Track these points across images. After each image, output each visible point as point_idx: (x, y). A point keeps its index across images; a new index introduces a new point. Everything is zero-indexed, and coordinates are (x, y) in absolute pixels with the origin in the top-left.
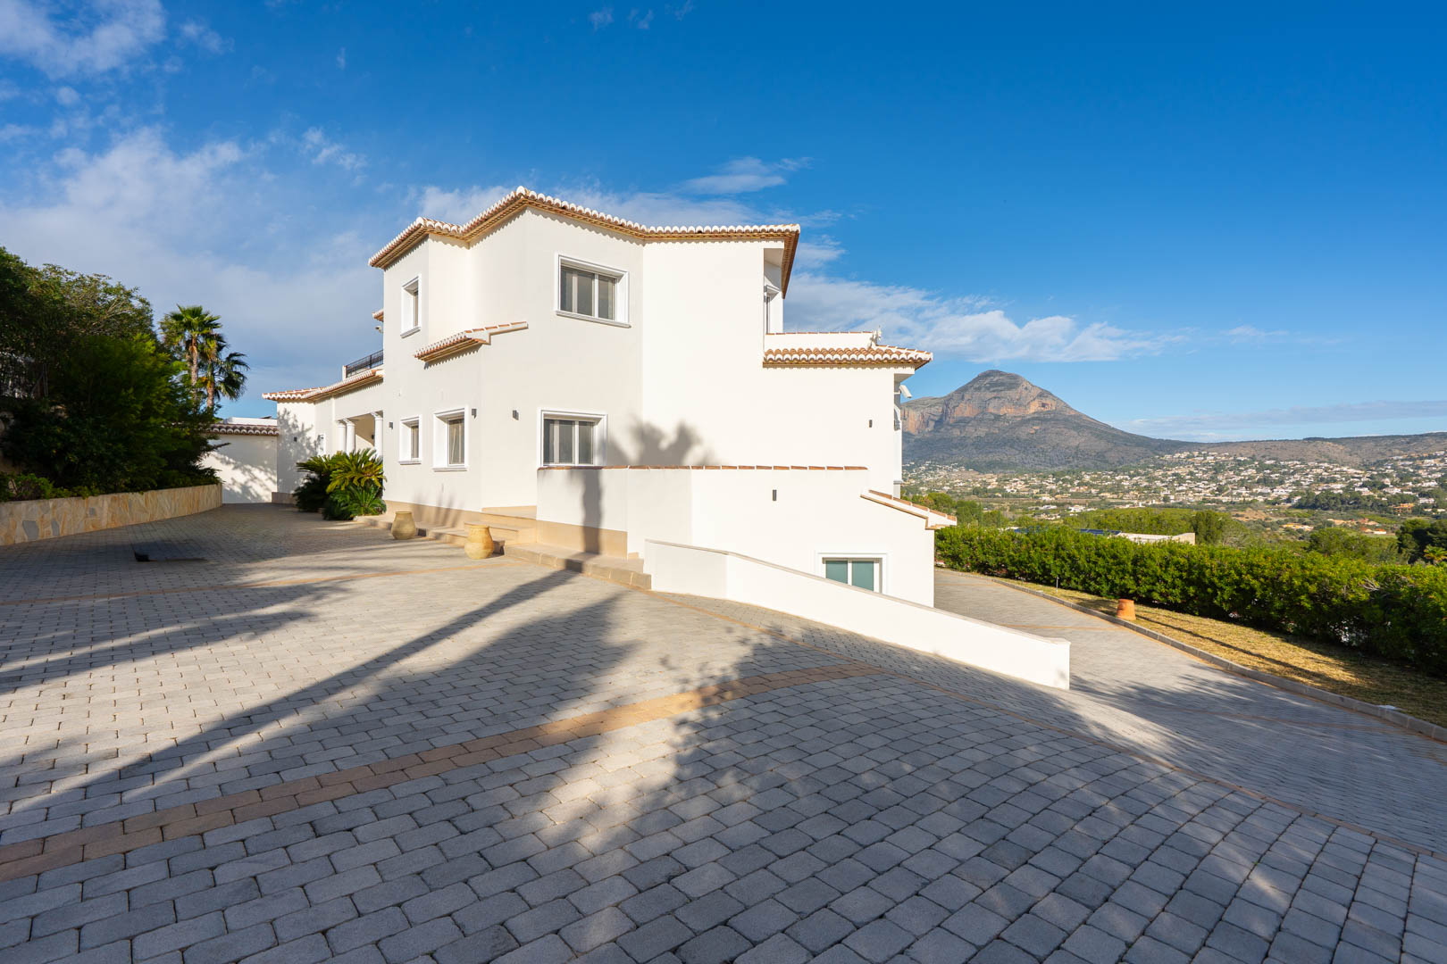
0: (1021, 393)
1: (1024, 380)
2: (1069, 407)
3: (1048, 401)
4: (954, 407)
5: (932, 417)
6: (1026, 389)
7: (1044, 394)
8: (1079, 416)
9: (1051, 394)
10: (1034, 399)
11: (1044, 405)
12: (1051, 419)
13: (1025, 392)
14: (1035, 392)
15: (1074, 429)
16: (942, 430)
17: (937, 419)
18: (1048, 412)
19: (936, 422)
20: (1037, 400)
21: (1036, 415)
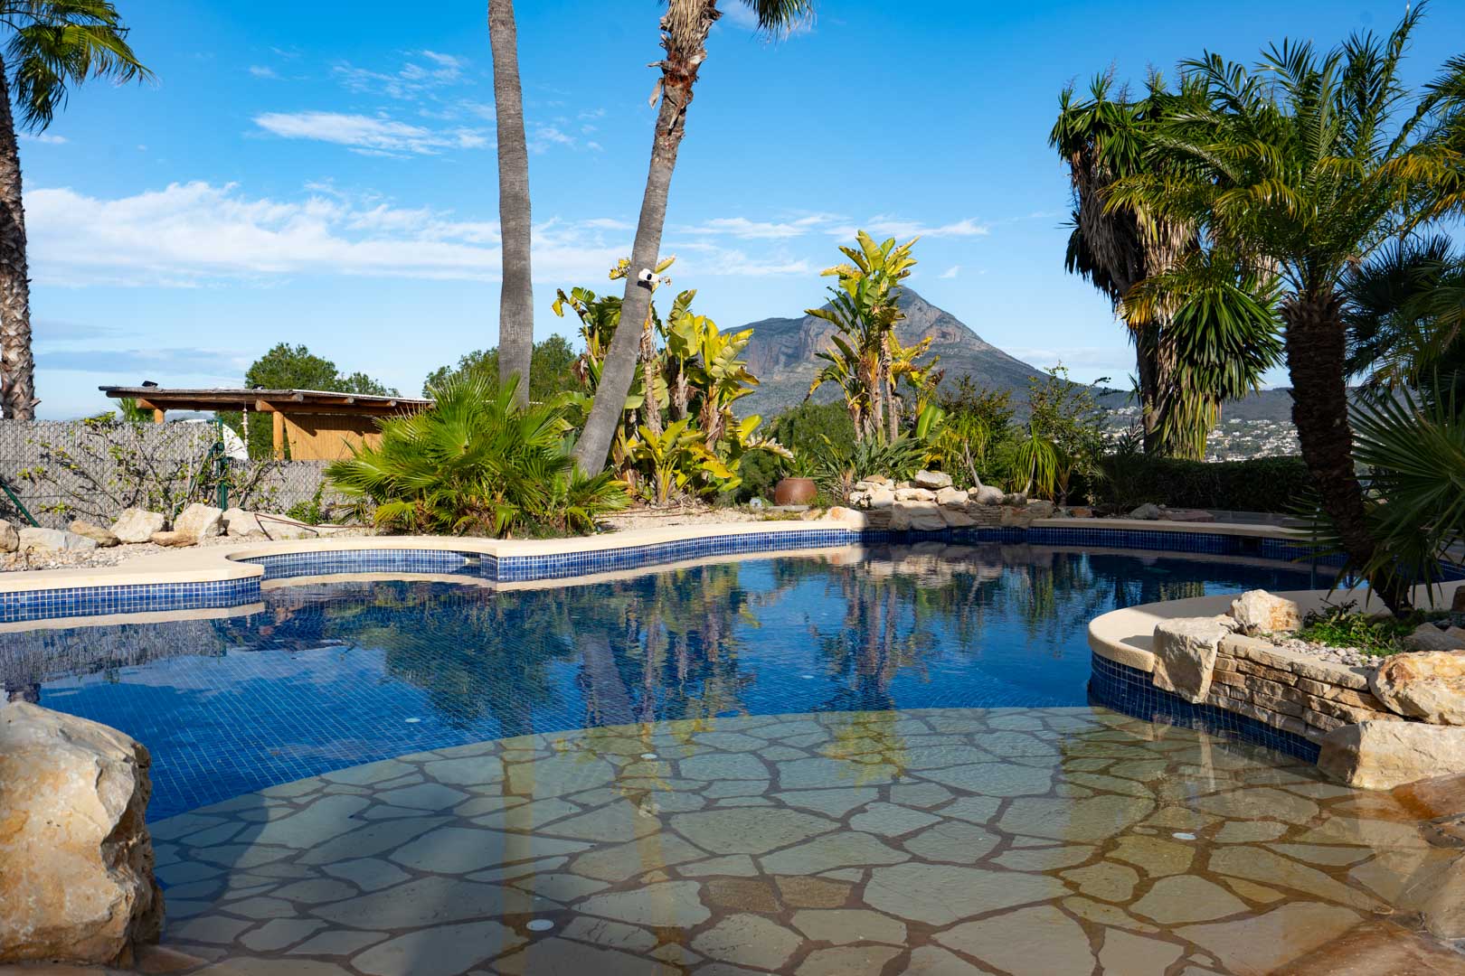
0: (913, 315)
1: (916, 296)
2: (977, 338)
3: (950, 329)
4: (817, 335)
5: (783, 349)
6: (920, 309)
7: (945, 319)
8: (993, 353)
9: (954, 319)
10: (931, 326)
11: (944, 335)
12: (955, 356)
13: (918, 315)
14: (932, 316)
15: (986, 371)
16: (800, 369)
17: (790, 351)
18: (951, 346)
19: (788, 356)
20: (935, 327)
21: (934, 350)
